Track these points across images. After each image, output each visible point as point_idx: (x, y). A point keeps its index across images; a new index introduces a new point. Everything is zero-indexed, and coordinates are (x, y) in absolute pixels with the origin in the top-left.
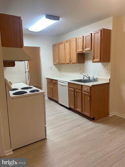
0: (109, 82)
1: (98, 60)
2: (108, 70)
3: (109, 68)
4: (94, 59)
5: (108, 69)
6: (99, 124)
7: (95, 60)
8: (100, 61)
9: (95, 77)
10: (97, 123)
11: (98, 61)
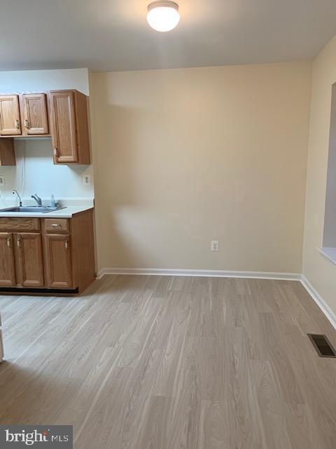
0: (93, 207)
1: (71, 158)
2: (87, 182)
3: (89, 176)
4: (59, 155)
5: (87, 178)
6: (93, 297)
7: (62, 158)
8: (76, 160)
9: (56, 199)
10: (88, 297)
11: (73, 160)
